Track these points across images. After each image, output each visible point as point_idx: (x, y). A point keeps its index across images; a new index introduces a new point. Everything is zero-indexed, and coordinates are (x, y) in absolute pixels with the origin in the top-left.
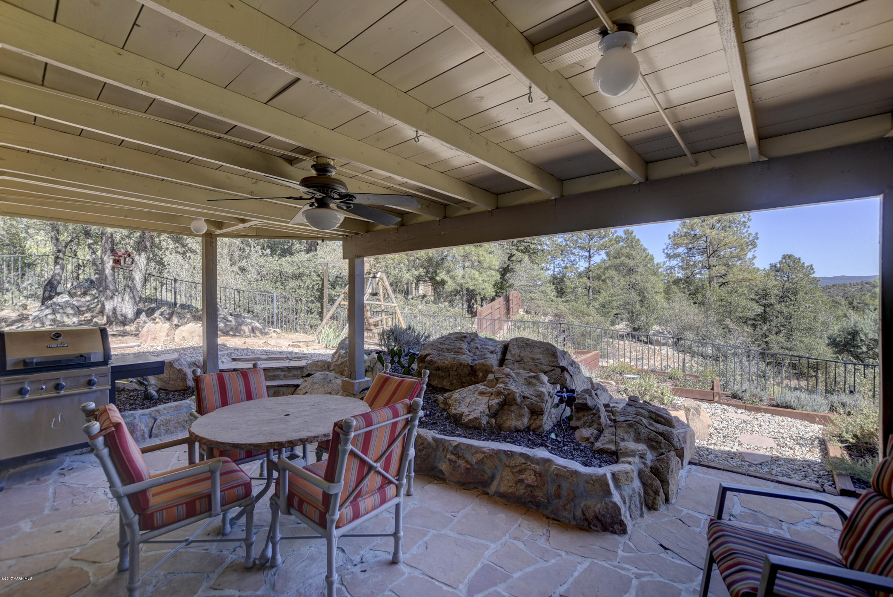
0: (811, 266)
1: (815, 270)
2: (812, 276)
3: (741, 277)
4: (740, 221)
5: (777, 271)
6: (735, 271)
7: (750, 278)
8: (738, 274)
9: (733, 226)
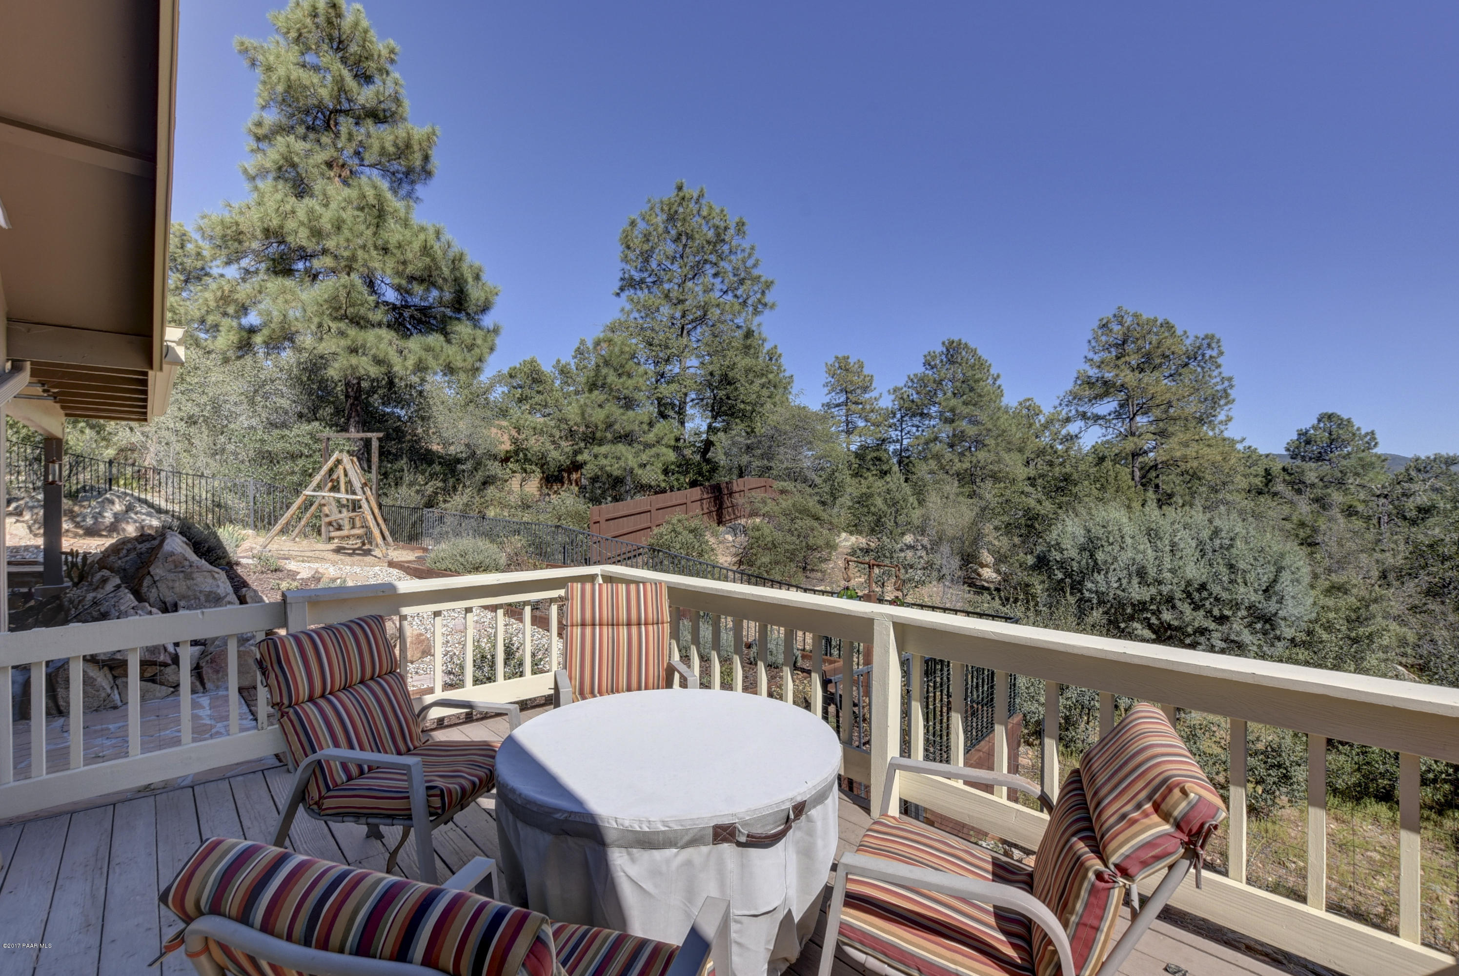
0: (1373, 433)
1: (1378, 440)
2: (1374, 451)
3: (1178, 454)
4: (1203, 355)
5: (1308, 442)
6: (1173, 442)
7: (1194, 454)
8: (1173, 448)
9: (1193, 365)
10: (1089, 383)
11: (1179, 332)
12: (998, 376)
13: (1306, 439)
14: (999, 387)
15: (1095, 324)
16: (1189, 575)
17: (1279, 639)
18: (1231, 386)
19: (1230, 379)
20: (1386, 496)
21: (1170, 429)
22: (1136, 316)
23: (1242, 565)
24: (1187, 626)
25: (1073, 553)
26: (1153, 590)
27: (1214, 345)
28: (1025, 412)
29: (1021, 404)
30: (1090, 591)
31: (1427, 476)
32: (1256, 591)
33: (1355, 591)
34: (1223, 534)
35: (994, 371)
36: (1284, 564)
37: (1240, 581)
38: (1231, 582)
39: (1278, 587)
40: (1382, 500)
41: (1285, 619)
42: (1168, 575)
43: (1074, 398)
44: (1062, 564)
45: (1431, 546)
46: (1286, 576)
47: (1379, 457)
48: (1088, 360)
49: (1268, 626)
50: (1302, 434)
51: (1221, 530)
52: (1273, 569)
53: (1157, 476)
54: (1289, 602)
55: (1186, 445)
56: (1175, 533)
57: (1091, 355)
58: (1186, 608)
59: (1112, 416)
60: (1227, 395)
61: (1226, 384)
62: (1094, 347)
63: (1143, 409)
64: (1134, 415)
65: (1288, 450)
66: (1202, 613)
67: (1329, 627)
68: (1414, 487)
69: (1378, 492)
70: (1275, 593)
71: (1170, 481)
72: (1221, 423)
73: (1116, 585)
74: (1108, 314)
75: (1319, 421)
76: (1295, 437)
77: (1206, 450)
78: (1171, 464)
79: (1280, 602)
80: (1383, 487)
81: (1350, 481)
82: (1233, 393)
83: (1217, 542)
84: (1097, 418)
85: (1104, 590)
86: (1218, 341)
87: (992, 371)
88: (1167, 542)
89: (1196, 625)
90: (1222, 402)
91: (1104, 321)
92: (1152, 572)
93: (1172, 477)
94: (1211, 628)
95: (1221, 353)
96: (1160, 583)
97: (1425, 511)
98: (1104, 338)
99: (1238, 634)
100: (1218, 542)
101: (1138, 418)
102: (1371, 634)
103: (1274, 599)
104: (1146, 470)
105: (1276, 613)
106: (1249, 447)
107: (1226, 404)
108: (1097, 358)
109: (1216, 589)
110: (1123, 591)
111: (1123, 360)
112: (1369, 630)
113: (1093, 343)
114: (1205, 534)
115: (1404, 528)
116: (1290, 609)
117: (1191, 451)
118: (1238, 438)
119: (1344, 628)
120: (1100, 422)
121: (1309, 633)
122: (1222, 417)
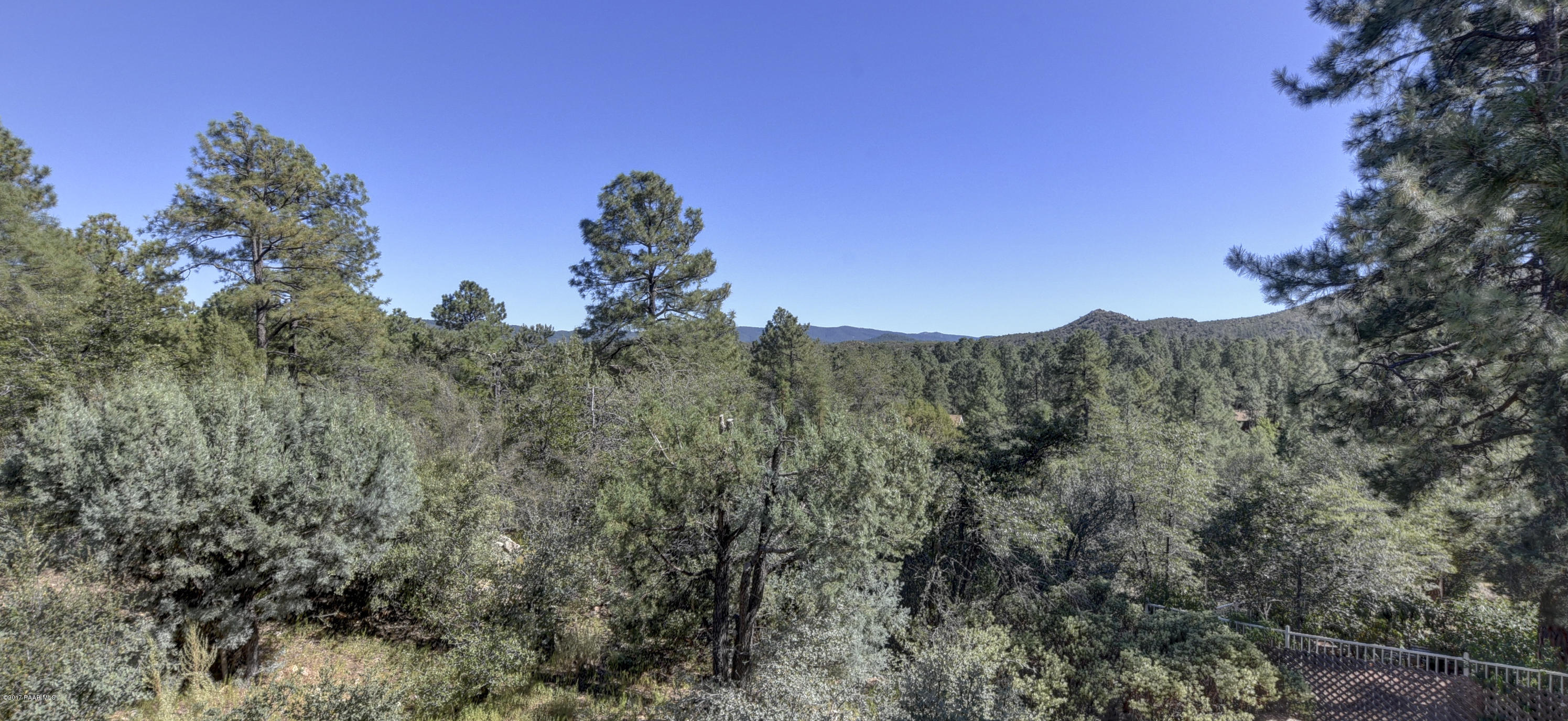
3: (313, 311)
4: (346, 197)
5: (452, 309)
6: (307, 296)
7: (332, 312)
8: (308, 304)
9: (335, 206)
10: (196, 206)
11: (318, 165)
12: (46, 172)
13: (449, 304)
14: (48, 189)
15: (204, 130)
16: (262, 476)
17: (381, 540)
18: (376, 238)
19: (375, 230)
20: (500, 365)
21: (306, 280)
22: (259, 129)
23: (337, 454)
24: (260, 547)
25: (71, 457)
26: (204, 506)
27: (357, 187)
28: (101, 233)
29: (93, 220)
30: (91, 519)
31: (530, 346)
32: (352, 487)
33: (463, 467)
34: (318, 414)
35: (36, 161)
36: (387, 448)
37: (331, 474)
38: (321, 477)
39: (379, 478)
40: (497, 369)
41: (386, 516)
42: (228, 479)
43: (172, 224)
44: (48, 478)
45: (532, 412)
46: (388, 464)
47: (508, 327)
48: (192, 174)
49: (367, 528)
50: (447, 300)
51: (314, 410)
52: (374, 455)
53: (292, 337)
54: (391, 494)
55: (322, 299)
56: (246, 414)
57: (199, 169)
58: (257, 523)
59: (235, 256)
60: (371, 247)
61: (371, 235)
62: (202, 159)
63: (271, 251)
64: (260, 257)
65: (434, 315)
66: (279, 526)
67: (438, 514)
68: (522, 356)
69: (493, 361)
70: (376, 485)
71: (306, 345)
72: (368, 278)
73: (139, 505)
74: (223, 119)
75: (462, 288)
76: (441, 303)
77: (346, 308)
78: (307, 323)
79: (380, 496)
80: (498, 355)
81: (471, 348)
82: (379, 246)
83: (309, 425)
84: (212, 257)
85: (118, 515)
86: (362, 184)
87: (33, 161)
88: (233, 429)
89: (272, 544)
90: (368, 255)
91: (218, 128)
92: (203, 477)
93: (309, 338)
94: (293, 544)
95: (365, 198)
96: (217, 492)
97: (530, 379)
98: (217, 150)
99: (331, 544)
100: (311, 424)
101: (266, 262)
102: (476, 514)
103: (374, 494)
104: (280, 326)
105: (377, 511)
106: (399, 310)
107: (371, 258)
108: (207, 175)
109: (301, 489)
110: (154, 512)
111: (244, 183)
112: (474, 510)
113: (201, 153)
114: (295, 414)
115: (513, 396)
116: (394, 502)
117: (329, 309)
118: (383, 298)
119: (453, 511)
120: (219, 262)
121: (420, 524)
122: (371, 272)
